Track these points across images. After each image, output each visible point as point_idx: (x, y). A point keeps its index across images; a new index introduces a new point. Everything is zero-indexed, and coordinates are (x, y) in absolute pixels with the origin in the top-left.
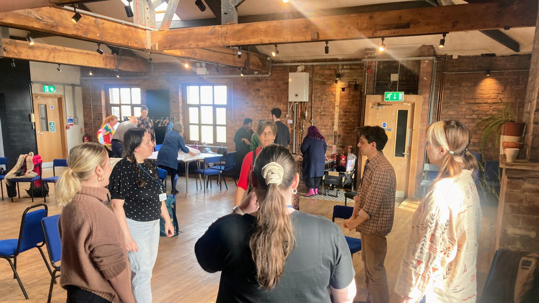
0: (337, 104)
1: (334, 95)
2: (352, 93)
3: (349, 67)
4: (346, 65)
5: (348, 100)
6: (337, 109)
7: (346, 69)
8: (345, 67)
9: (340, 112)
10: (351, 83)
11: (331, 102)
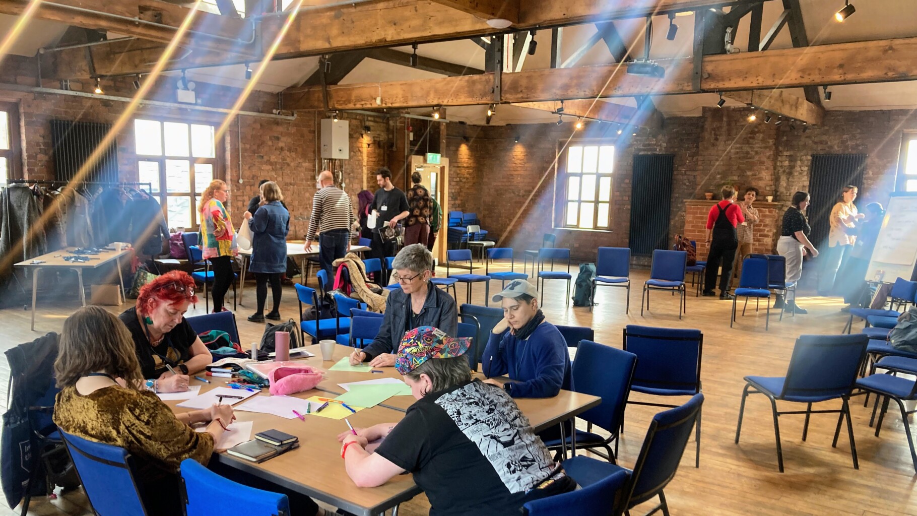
0: (365, 163)
1: (361, 152)
2: (377, 151)
3: (372, 119)
4: (371, 116)
5: (374, 159)
6: (365, 170)
7: (370, 121)
8: (369, 118)
9: (368, 174)
10: (375, 139)
11: (359, 160)
